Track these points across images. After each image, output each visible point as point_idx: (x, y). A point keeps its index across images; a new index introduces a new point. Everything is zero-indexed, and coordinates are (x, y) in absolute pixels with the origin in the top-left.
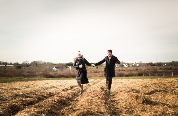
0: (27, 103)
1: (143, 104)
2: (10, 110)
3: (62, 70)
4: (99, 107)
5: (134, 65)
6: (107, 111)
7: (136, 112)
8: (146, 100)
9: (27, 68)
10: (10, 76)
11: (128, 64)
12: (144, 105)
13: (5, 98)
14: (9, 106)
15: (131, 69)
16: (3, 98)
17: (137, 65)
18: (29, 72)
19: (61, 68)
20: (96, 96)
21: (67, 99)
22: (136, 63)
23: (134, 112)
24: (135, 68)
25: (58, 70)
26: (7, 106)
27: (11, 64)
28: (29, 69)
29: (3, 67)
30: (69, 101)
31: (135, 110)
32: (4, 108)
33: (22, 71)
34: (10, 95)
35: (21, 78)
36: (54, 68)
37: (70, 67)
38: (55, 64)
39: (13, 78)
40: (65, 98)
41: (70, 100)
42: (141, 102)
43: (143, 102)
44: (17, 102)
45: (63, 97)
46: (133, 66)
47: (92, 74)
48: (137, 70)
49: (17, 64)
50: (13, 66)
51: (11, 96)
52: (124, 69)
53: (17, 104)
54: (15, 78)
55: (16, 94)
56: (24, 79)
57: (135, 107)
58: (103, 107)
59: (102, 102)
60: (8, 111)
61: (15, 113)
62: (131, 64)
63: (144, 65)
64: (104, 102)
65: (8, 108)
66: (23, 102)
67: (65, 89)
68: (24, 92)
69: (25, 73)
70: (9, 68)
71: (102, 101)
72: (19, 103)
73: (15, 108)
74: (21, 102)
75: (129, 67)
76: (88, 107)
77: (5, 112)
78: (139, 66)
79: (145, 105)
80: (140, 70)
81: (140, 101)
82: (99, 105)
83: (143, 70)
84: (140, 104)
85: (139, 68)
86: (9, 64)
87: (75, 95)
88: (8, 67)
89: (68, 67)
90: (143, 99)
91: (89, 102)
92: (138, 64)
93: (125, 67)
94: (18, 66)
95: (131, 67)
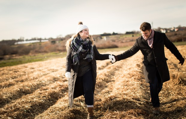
0: (66, 88)
2: (50, 98)
4: (135, 91)
5: (172, 30)
6: (142, 96)
7: (172, 95)
8: (183, 80)
9: (61, 42)
10: (46, 52)
11: (166, 30)
12: (180, 86)
13: (44, 83)
14: (49, 94)
15: (169, 34)
16: (42, 83)
17: (176, 30)
20: (132, 76)
21: (104, 80)
22: (174, 28)
23: (170, 95)
24: (174, 33)
26: (47, 94)
27: (45, 39)
29: (38, 43)
30: (105, 83)
31: (171, 93)
32: (44, 97)
33: (57, 46)
34: (49, 78)
37: (105, 38)
39: (49, 54)
40: (101, 80)
41: (106, 81)
42: (177, 83)
43: (180, 83)
44: (55, 88)
45: (99, 78)
46: (171, 31)
47: (128, 43)
48: (176, 35)
49: (52, 39)
51: (50, 80)
53: (56, 91)
55: (54, 77)
56: (59, 54)
57: (171, 89)
58: (140, 91)
59: (138, 84)
60: (49, 99)
61: (55, 100)
62: (168, 29)
63: (183, 29)
64: (140, 83)
65: (48, 96)
66: (61, 88)
67: (101, 67)
68: (61, 74)
70: (44, 43)
71: (138, 83)
72: (57, 89)
73: (54, 95)
74: (60, 87)
76: (124, 92)
77: (45, 100)
79: (182, 86)
80: (179, 34)
81: (176, 82)
82: (134, 89)
83: (182, 35)
84: (176, 85)
85: (178, 33)
86: (43, 40)
87: (111, 75)
88: (43, 42)
89: (103, 37)
90: (180, 80)
91: (125, 85)
92: (177, 28)
94: (52, 40)
95: (169, 32)
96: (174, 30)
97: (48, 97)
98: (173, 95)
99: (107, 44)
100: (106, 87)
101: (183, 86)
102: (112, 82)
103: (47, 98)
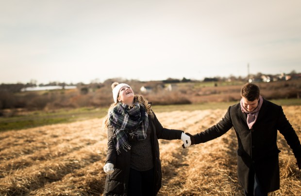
1: (288, 178)
2: (89, 190)
3: (156, 91)
4: (220, 185)
5: (281, 77)
9: (97, 90)
11: (271, 77)
12: (291, 180)
13: (77, 164)
14: (88, 183)
15: (276, 85)
16: (74, 163)
17: (287, 78)
18: (101, 98)
19: (154, 89)
21: (171, 164)
22: (284, 74)
24: (283, 83)
26: (84, 182)
27: (72, 85)
28: (102, 92)
29: (59, 90)
30: (173, 168)
32: (80, 187)
33: (91, 97)
34: (84, 156)
36: (143, 89)
37: (169, 87)
38: (144, 83)
40: (167, 163)
41: (175, 165)
42: (286, 174)
43: (290, 175)
44: (96, 173)
45: (164, 160)
46: (279, 79)
47: (207, 97)
48: (287, 86)
49: (82, 84)
51: (85, 159)
52: (263, 85)
53: (97, 177)
54: (81, 110)
55: (91, 153)
59: (225, 173)
62: (275, 77)
63: (299, 77)
64: (228, 172)
65: (87, 186)
70: (70, 91)
71: (226, 171)
72: (99, 174)
73: (95, 186)
75: (271, 81)
77: (83, 194)
78: (289, 80)
79: (293, 180)
80: (292, 85)
83: (297, 86)
84: (285, 178)
85: (290, 83)
86: (68, 85)
88: (68, 90)
89: (166, 85)
91: (206, 173)
92: (288, 75)
93: (266, 82)
94: (83, 87)
95: (275, 82)
96: (284, 79)
97: (87, 189)
98: (279, 194)
99: (173, 97)
100: (176, 174)
101: (294, 180)
102: (184, 167)
103: (86, 190)
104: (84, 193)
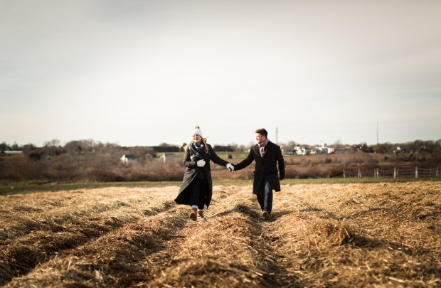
0: (58, 244)
1: (343, 246)
2: (14, 263)
3: (143, 163)
4: (235, 253)
5: (320, 149)
6: (255, 264)
7: (328, 266)
8: (352, 236)
9: (55, 157)
10: (13, 178)
11: (307, 147)
12: (347, 248)
13: (2, 233)
14: (13, 252)
15: (313, 159)
17: (330, 150)
18: (60, 168)
19: (141, 159)
20: (228, 225)
21: (157, 234)
22: (325, 145)
23: (323, 265)
24: (324, 158)
25: (134, 162)
26: (6, 252)
27: (16, 148)
28: (62, 160)
30: (160, 240)
31: (325, 261)
33: (44, 166)
34: (15, 224)
35: (40, 184)
36: (124, 159)
37: (163, 156)
39: (21, 184)
40: (151, 233)
41: (163, 236)
42: (339, 240)
43: (345, 241)
44: (31, 242)
45: (146, 228)
46: (318, 151)
48: (329, 161)
49: (31, 147)
50: (20, 152)
52: (296, 160)
53: (30, 247)
54: (28, 183)
55: (29, 221)
56: (48, 185)
57: (325, 254)
58: (246, 253)
59: (243, 242)
60: (10, 265)
61: (27, 269)
62: (313, 148)
63: (346, 150)
64: (247, 240)
65: (10, 257)
66: (46, 243)
67: (150, 210)
68: (50, 217)
69: (51, 172)
70: (11, 157)
71: (244, 239)
72: (36, 245)
73: (26, 257)
74: (42, 242)
75: (308, 154)
76: (209, 254)
78: (333, 153)
79: (350, 249)
80: (336, 161)
81: (337, 239)
82: (234, 250)
83: (343, 163)
84: (337, 245)
85: (333, 158)
86: (10, 149)
87: (176, 225)
88: (9, 155)
89: (159, 154)
90: (345, 233)
91: (212, 240)
92: (331, 146)
93: (301, 155)
94: (33, 152)
95: (313, 155)
96: (324, 152)
97: (9, 261)
98: (330, 264)
101: (353, 248)
103: (7, 262)
104: (4, 266)
